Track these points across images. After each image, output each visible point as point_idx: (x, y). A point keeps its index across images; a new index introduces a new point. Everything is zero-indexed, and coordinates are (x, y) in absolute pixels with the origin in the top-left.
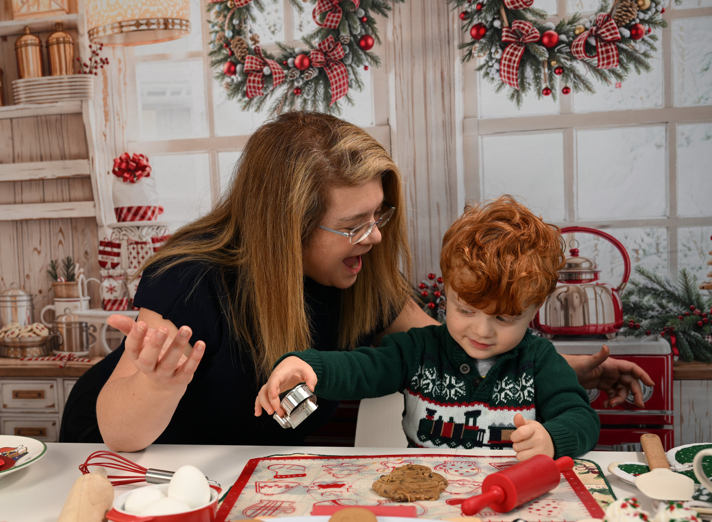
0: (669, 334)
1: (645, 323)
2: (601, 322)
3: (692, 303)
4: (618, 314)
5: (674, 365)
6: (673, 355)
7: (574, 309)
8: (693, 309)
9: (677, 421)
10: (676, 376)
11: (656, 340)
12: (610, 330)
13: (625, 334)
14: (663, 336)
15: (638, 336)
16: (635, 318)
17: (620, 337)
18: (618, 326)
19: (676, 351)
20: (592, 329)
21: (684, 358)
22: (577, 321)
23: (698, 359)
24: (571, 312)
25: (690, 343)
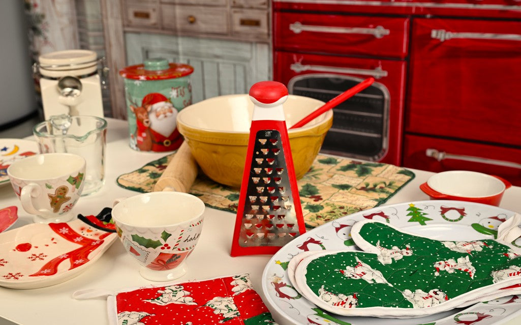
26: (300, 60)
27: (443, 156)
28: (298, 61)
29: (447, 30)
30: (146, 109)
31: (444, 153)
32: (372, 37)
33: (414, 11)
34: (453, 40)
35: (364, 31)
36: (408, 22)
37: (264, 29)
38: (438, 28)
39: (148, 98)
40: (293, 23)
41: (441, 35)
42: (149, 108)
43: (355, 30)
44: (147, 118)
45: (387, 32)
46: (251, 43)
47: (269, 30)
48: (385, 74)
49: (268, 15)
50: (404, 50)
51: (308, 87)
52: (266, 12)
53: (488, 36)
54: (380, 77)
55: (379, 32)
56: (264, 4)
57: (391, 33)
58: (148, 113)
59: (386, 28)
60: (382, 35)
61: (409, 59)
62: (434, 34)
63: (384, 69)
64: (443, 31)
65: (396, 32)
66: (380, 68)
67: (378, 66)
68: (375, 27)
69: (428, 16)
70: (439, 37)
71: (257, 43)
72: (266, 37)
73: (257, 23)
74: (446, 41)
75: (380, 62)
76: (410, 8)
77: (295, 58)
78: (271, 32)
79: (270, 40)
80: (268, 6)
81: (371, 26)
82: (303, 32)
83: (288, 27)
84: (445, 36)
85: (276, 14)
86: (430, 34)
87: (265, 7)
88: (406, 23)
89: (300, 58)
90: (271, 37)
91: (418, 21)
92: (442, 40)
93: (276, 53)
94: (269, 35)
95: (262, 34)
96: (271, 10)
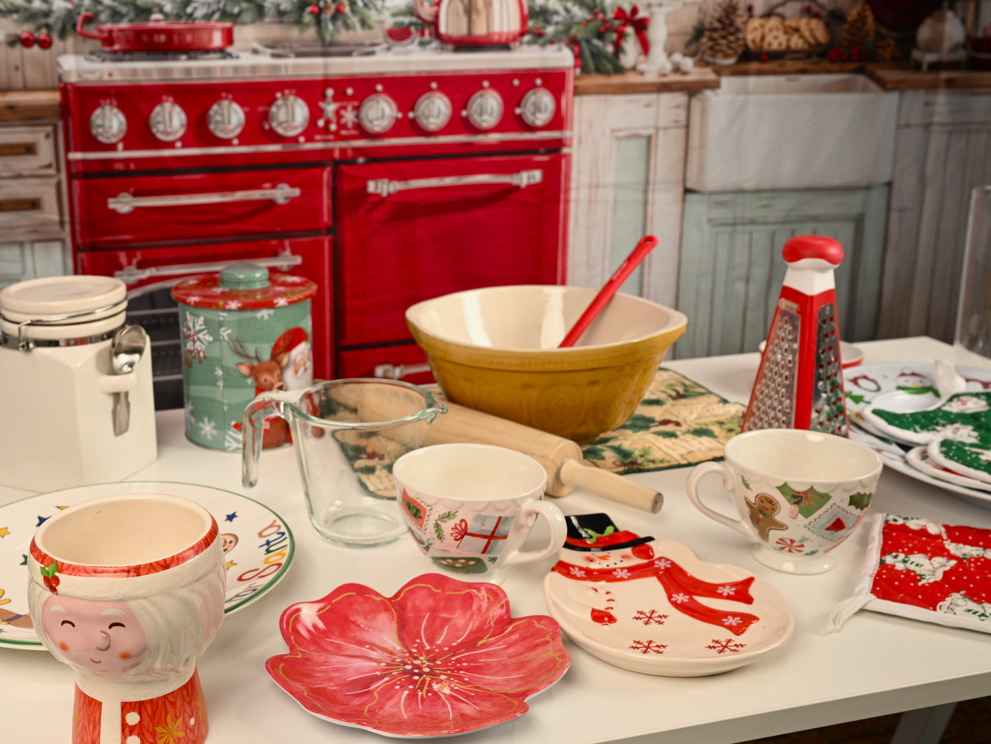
0: (574, 42)
1: (550, 30)
2: (505, 29)
3: (595, 6)
4: (524, 20)
5: (576, 78)
6: (576, 66)
7: (478, 12)
8: (596, 14)
9: (575, 142)
10: (577, 92)
11: (560, 50)
12: (515, 39)
13: (530, 43)
14: (568, 45)
15: (544, 45)
16: (540, 23)
17: (525, 47)
18: (522, 34)
19: (579, 62)
20: (496, 38)
21: (585, 70)
22: (480, 30)
23: (599, 71)
24: (474, 17)
25: (592, 54)
26: (135, 261)
27: (401, 372)
28: (130, 263)
29: (391, 179)
30: (279, 363)
31: (402, 367)
32: (270, 204)
33: (337, 155)
34: (400, 193)
35: (256, 195)
36: (329, 173)
37: (50, 212)
38: (377, 176)
39: (284, 341)
40: (115, 195)
41: (381, 187)
42: (285, 360)
43: (239, 196)
44: (281, 380)
45: (296, 192)
46: (21, 244)
47: (61, 214)
48: (298, 260)
49: (58, 186)
50: (326, 218)
51: (153, 307)
52: (54, 181)
53: (449, 181)
54: (289, 266)
55: (283, 193)
56: (49, 166)
57: (302, 194)
58: (282, 369)
59: (292, 185)
60: (286, 198)
61: (335, 229)
62: (372, 187)
63: (294, 253)
64: (386, 180)
65: (310, 189)
66: (288, 253)
67: (284, 249)
68: (274, 187)
69: (361, 160)
70: (379, 191)
71: (33, 242)
72: (57, 228)
73: (34, 204)
74: (390, 195)
75: (287, 243)
76: (329, 152)
77: (123, 258)
78: (67, 218)
79: (67, 233)
80: (58, 170)
81: (267, 185)
82: (138, 210)
83: (106, 204)
84: (388, 187)
85: (76, 183)
86: (365, 187)
87: (52, 171)
88: (326, 175)
89: (135, 256)
90: (67, 228)
91: (344, 168)
92: (385, 194)
93: (81, 256)
94: (62, 223)
95: (44, 224)
96: (63, 176)
